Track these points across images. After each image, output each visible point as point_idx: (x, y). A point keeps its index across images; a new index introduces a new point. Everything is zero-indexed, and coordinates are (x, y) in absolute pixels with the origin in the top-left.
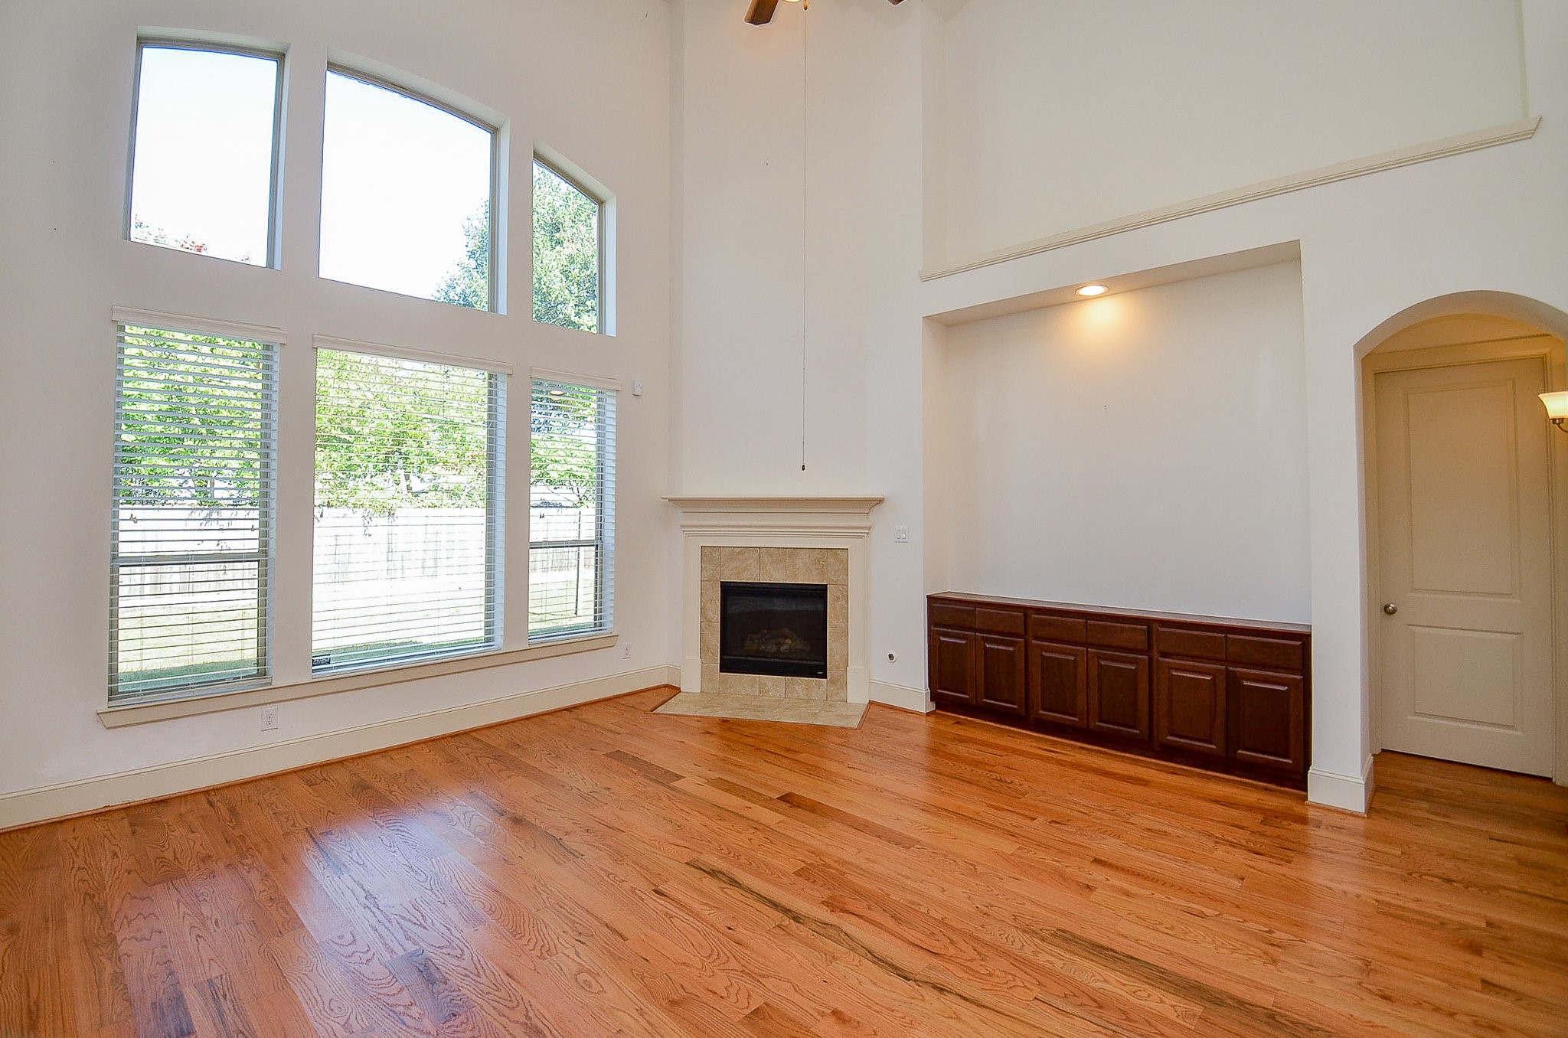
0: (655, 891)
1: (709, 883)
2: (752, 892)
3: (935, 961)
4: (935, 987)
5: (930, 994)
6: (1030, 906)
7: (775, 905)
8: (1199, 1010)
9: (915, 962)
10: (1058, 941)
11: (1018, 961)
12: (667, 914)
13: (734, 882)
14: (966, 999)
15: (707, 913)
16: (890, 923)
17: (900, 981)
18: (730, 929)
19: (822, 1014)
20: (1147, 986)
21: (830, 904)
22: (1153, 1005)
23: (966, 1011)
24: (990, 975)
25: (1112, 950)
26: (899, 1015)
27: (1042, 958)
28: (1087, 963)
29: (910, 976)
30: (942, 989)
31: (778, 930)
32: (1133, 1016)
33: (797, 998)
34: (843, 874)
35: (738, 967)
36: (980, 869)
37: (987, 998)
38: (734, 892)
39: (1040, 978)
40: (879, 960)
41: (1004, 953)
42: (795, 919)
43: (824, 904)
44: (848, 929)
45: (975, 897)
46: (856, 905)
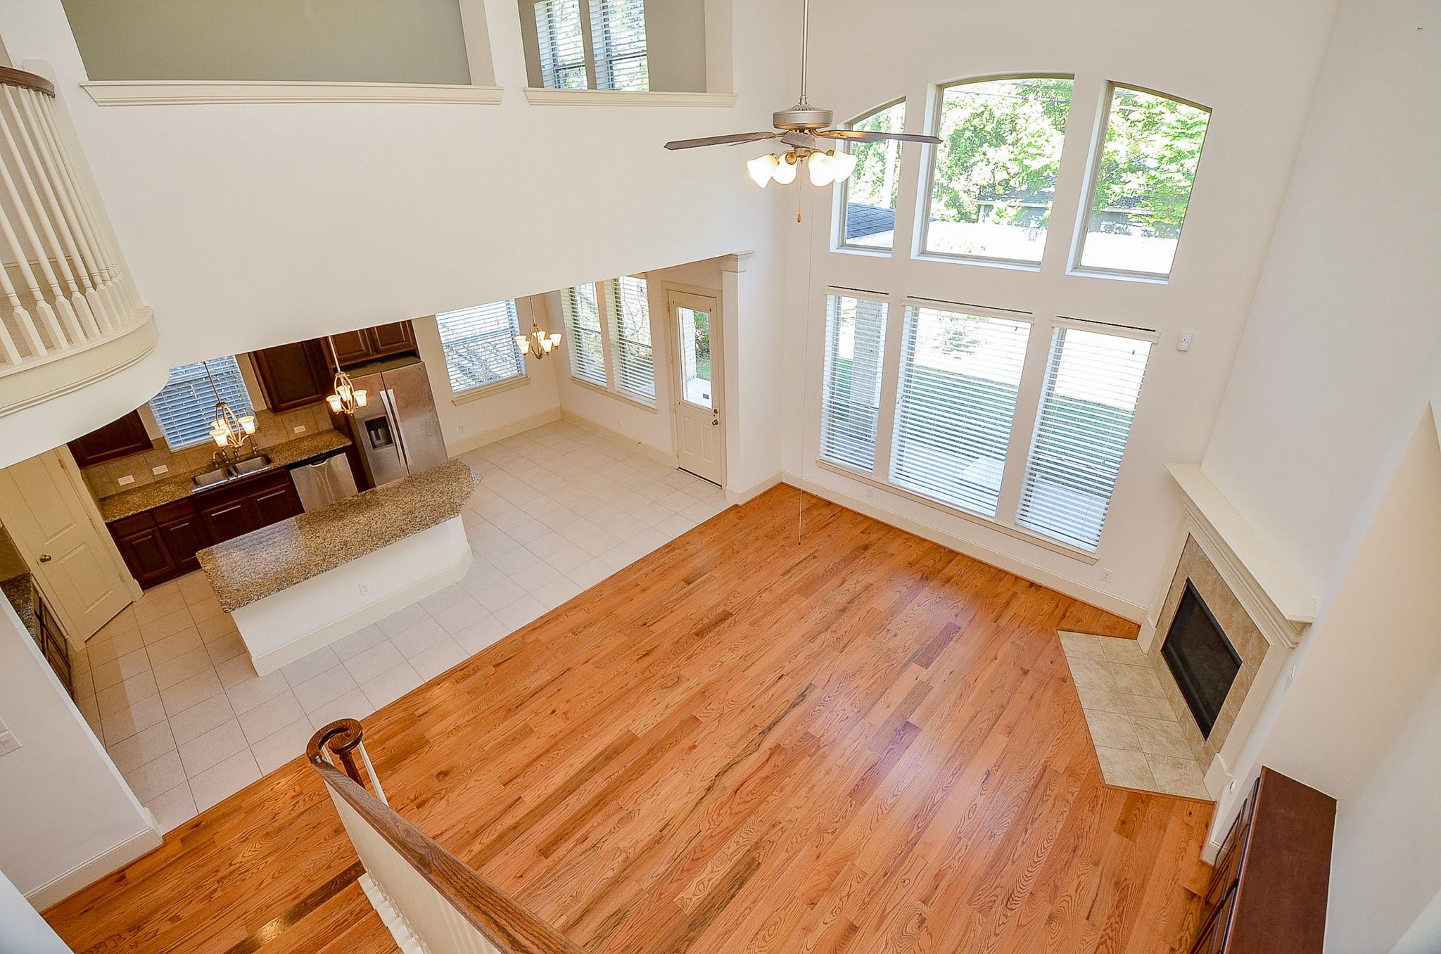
0: (783, 675)
1: (792, 695)
2: (786, 713)
3: (730, 791)
4: (710, 787)
5: (707, 784)
6: (783, 856)
7: (774, 724)
8: (687, 912)
9: (730, 780)
10: (748, 859)
11: (729, 833)
12: (764, 682)
13: (794, 705)
14: (701, 799)
15: (766, 697)
16: (762, 774)
17: (715, 773)
18: (753, 707)
19: (695, 742)
20: (707, 893)
21: (777, 749)
22: (693, 887)
23: (694, 797)
24: (719, 814)
25: (740, 888)
26: (693, 770)
27: (732, 845)
28: (728, 867)
29: (718, 778)
30: (709, 790)
31: (752, 725)
32: (686, 874)
33: (705, 733)
34: (811, 756)
35: (724, 712)
36: (828, 837)
37: (702, 808)
38: (786, 706)
39: (717, 838)
40: (730, 766)
41: (736, 827)
42: (763, 732)
43: (778, 746)
44: (755, 755)
45: (793, 824)
46: (778, 760)
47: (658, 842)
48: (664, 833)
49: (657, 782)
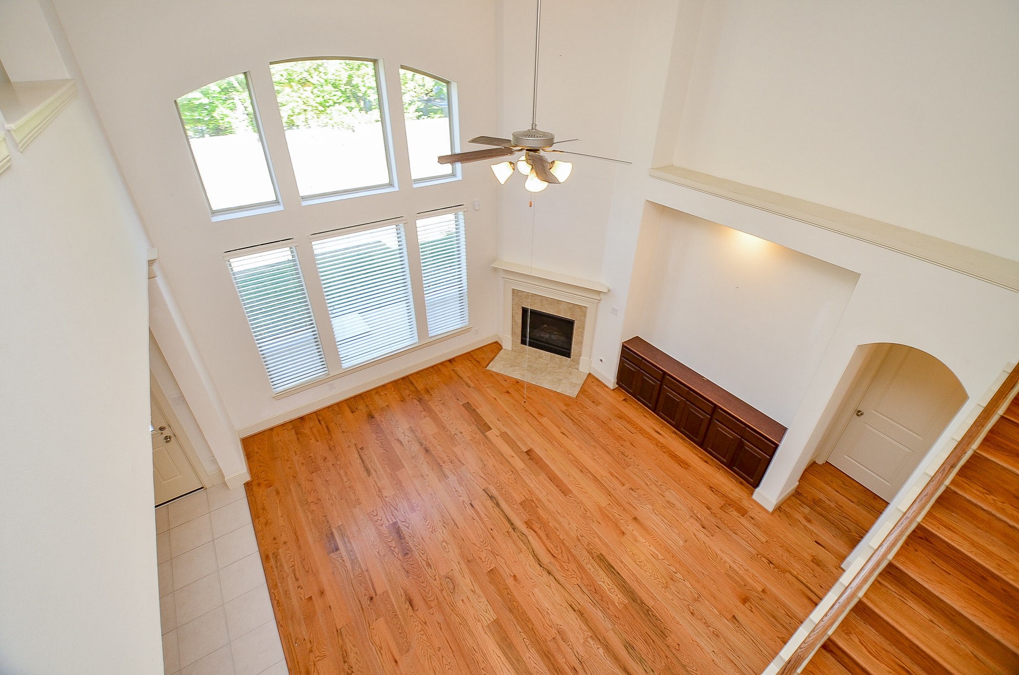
0: (470, 504)
1: (489, 503)
2: (503, 511)
3: (553, 560)
4: (548, 572)
5: (545, 574)
6: (597, 540)
7: (509, 520)
8: (627, 602)
9: (546, 558)
10: (598, 560)
11: (580, 567)
12: (473, 518)
13: (498, 504)
14: (556, 579)
15: (486, 519)
16: (544, 538)
17: (538, 566)
18: (492, 530)
19: (510, 576)
20: (616, 588)
21: (528, 524)
22: (613, 596)
23: (553, 584)
24: (568, 570)
25: (614, 568)
26: (533, 581)
27: (588, 567)
28: (602, 572)
29: (542, 565)
30: (550, 573)
31: (507, 534)
32: (604, 599)
33: (504, 566)
34: (537, 507)
35: (490, 549)
36: (588, 514)
37: (562, 580)
38: (497, 510)
39: (583, 575)
40: (535, 556)
41: (577, 561)
42: (514, 529)
43: (526, 522)
44: (530, 538)
45: (579, 530)
46: (536, 526)
47: (582, 614)
48: (576, 609)
49: (538, 608)
